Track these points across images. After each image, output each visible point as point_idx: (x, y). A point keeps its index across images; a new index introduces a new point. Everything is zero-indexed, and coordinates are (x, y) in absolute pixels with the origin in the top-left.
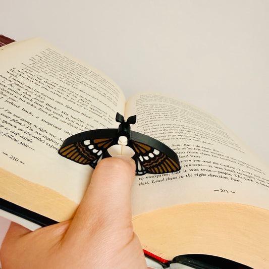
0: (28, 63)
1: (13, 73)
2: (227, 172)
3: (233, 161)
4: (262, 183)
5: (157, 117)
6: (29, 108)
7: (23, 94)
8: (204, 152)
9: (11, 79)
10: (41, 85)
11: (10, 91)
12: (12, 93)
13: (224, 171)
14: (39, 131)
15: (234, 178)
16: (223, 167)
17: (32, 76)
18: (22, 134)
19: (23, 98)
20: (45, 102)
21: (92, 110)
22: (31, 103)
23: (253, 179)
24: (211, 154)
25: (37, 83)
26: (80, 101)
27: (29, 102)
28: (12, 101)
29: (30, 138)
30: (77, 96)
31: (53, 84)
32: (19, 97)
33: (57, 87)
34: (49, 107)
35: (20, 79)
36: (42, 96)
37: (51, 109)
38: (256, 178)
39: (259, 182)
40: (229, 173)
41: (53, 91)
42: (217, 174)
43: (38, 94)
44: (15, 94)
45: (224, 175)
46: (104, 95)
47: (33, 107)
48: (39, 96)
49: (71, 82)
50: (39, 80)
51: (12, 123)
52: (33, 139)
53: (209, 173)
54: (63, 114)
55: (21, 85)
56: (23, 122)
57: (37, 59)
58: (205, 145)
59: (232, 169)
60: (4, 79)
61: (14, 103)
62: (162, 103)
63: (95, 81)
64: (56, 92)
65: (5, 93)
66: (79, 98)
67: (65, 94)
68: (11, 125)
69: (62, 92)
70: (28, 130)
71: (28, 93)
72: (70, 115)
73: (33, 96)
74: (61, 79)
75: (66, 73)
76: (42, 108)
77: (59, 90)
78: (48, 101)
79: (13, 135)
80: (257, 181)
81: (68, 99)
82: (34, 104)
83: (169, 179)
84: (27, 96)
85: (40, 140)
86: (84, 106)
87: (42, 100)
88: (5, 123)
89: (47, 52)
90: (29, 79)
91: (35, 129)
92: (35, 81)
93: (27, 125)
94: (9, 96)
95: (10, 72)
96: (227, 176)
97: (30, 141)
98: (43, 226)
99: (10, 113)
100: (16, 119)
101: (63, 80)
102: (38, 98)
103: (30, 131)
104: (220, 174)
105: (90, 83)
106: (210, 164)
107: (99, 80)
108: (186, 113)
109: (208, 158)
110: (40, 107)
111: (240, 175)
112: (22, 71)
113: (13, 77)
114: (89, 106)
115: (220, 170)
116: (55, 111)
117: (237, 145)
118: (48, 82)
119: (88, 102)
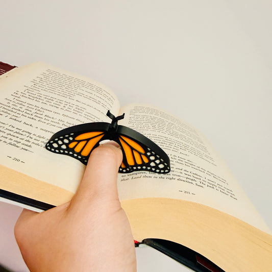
0: (30, 85)
1: (16, 95)
2: (193, 179)
3: (203, 171)
4: (222, 191)
5: (146, 127)
6: (29, 121)
7: (25, 111)
8: (179, 161)
9: (15, 100)
10: (41, 101)
11: (14, 110)
12: (15, 111)
13: (192, 178)
14: (38, 138)
15: (199, 184)
16: (192, 175)
17: (33, 95)
18: (23, 142)
19: (24, 114)
20: (44, 114)
21: (86, 116)
22: (32, 117)
23: (214, 187)
24: (184, 163)
25: (38, 100)
26: (75, 109)
27: (30, 116)
28: (15, 118)
29: (29, 144)
30: (73, 106)
31: (52, 99)
32: (21, 113)
33: (55, 100)
34: (47, 118)
35: (22, 99)
36: (41, 110)
37: (49, 119)
38: (218, 186)
39: (219, 189)
40: (196, 179)
41: (52, 104)
42: (185, 179)
43: (38, 108)
44: (18, 112)
45: (190, 181)
46: (99, 103)
47: (34, 120)
48: (39, 110)
49: (68, 94)
50: (39, 97)
51: (15, 134)
52: (32, 145)
53: (179, 177)
54: (60, 122)
55: (24, 104)
56: (24, 133)
57: (38, 80)
58: (181, 156)
59: (199, 177)
60: (9, 101)
61: (17, 119)
62: (153, 116)
63: (91, 91)
64: (54, 105)
65: (9, 112)
66: (75, 107)
67: (62, 106)
68: (14, 136)
69: (59, 104)
70: (28, 139)
71: (29, 109)
72: (66, 122)
73: (34, 111)
74: (59, 94)
75: (64, 88)
76: (41, 119)
77: (57, 103)
78: (46, 113)
79: (16, 143)
80: (218, 188)
81: (65, 109)
82: (35, 118)
83: (145, 176)
84: (28, 112)
85: (38, 145)
86: (79, 114)
87: (41, 113)
88: (9, 135)
89: (48, 73)
90: (30, 97)
91: (34, 137)
92: (35, 99)
93: (28, 134)
94: (13, 114)
95: (14, 94)
96: (193, 182)
97: (30, 146)
98: (45, 210)
99: (14, 127)
100: (18, 131)
101: (61, 94)
102: (38, 112)
103: (30, 139)
104: (188, 180)
105: (86, 94)
106: (181, 171)
107: (94, 89)
108: (172, 127)
109: (180, 166)
110: (40, 119)
111: (204, 183)
112: (24, 93)
113: (16, 98)
114: (84, 113)
115: (189, 177)
116: (53, 120)
117: (211, 159)
118: (47, 97)
119: (82, 109)
